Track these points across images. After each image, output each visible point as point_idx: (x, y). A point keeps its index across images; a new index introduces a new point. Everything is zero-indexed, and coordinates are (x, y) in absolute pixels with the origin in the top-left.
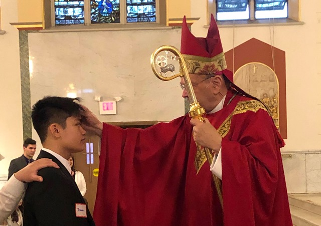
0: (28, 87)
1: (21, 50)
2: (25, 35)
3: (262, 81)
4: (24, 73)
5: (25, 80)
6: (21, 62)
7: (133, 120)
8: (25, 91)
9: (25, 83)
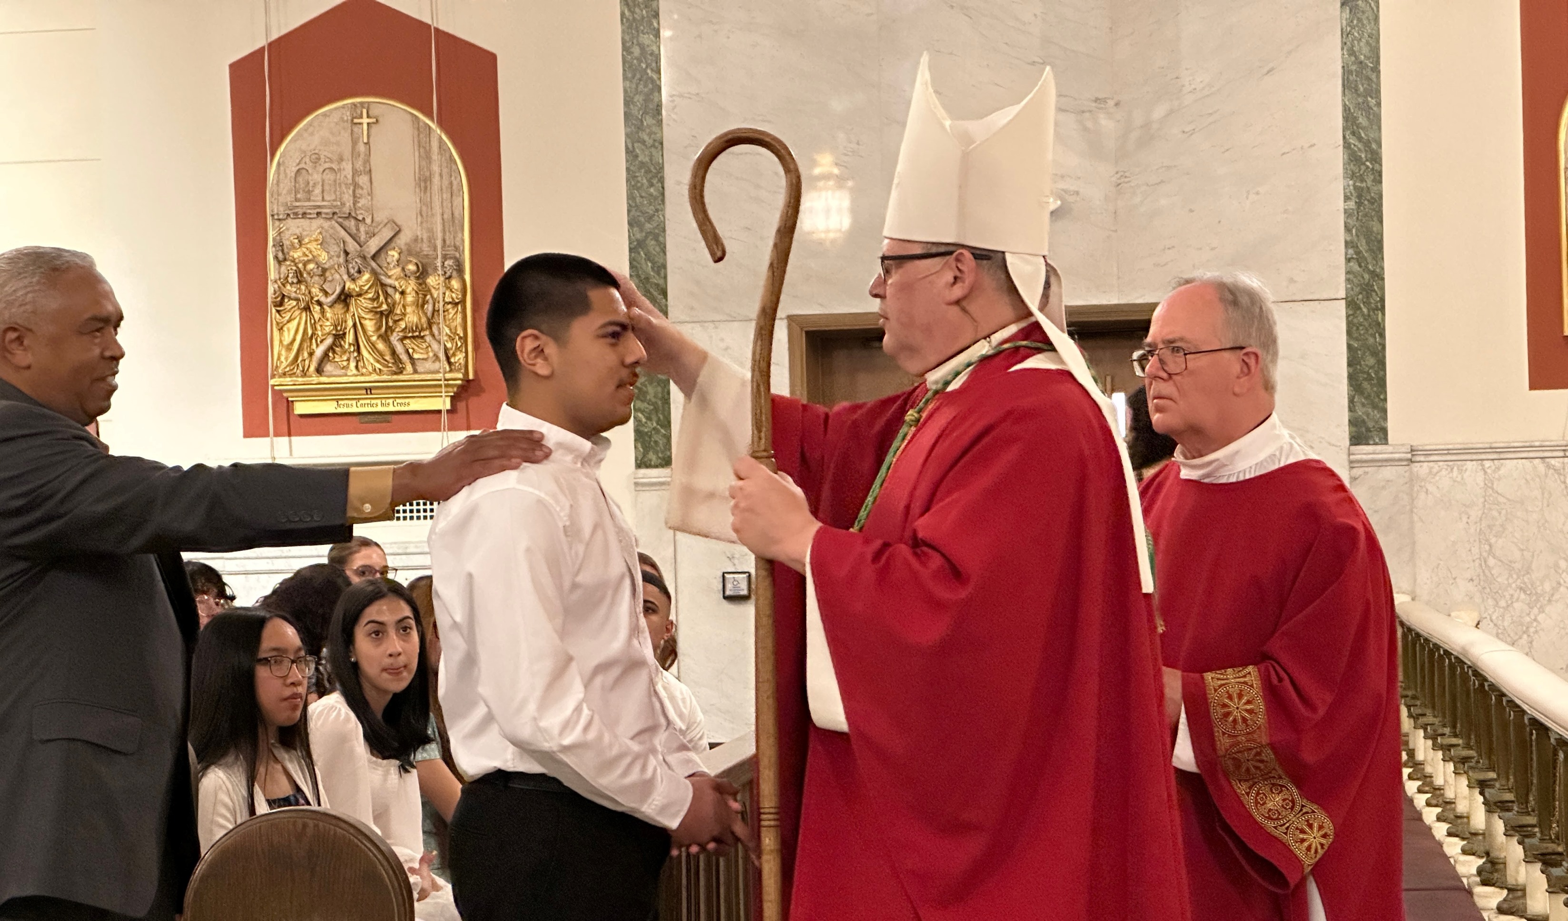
4: (639, 99)
5: (640, 128)
6: (626, 49)
7: (1114, 301)
8: (640, 174)
9: (643, 142)
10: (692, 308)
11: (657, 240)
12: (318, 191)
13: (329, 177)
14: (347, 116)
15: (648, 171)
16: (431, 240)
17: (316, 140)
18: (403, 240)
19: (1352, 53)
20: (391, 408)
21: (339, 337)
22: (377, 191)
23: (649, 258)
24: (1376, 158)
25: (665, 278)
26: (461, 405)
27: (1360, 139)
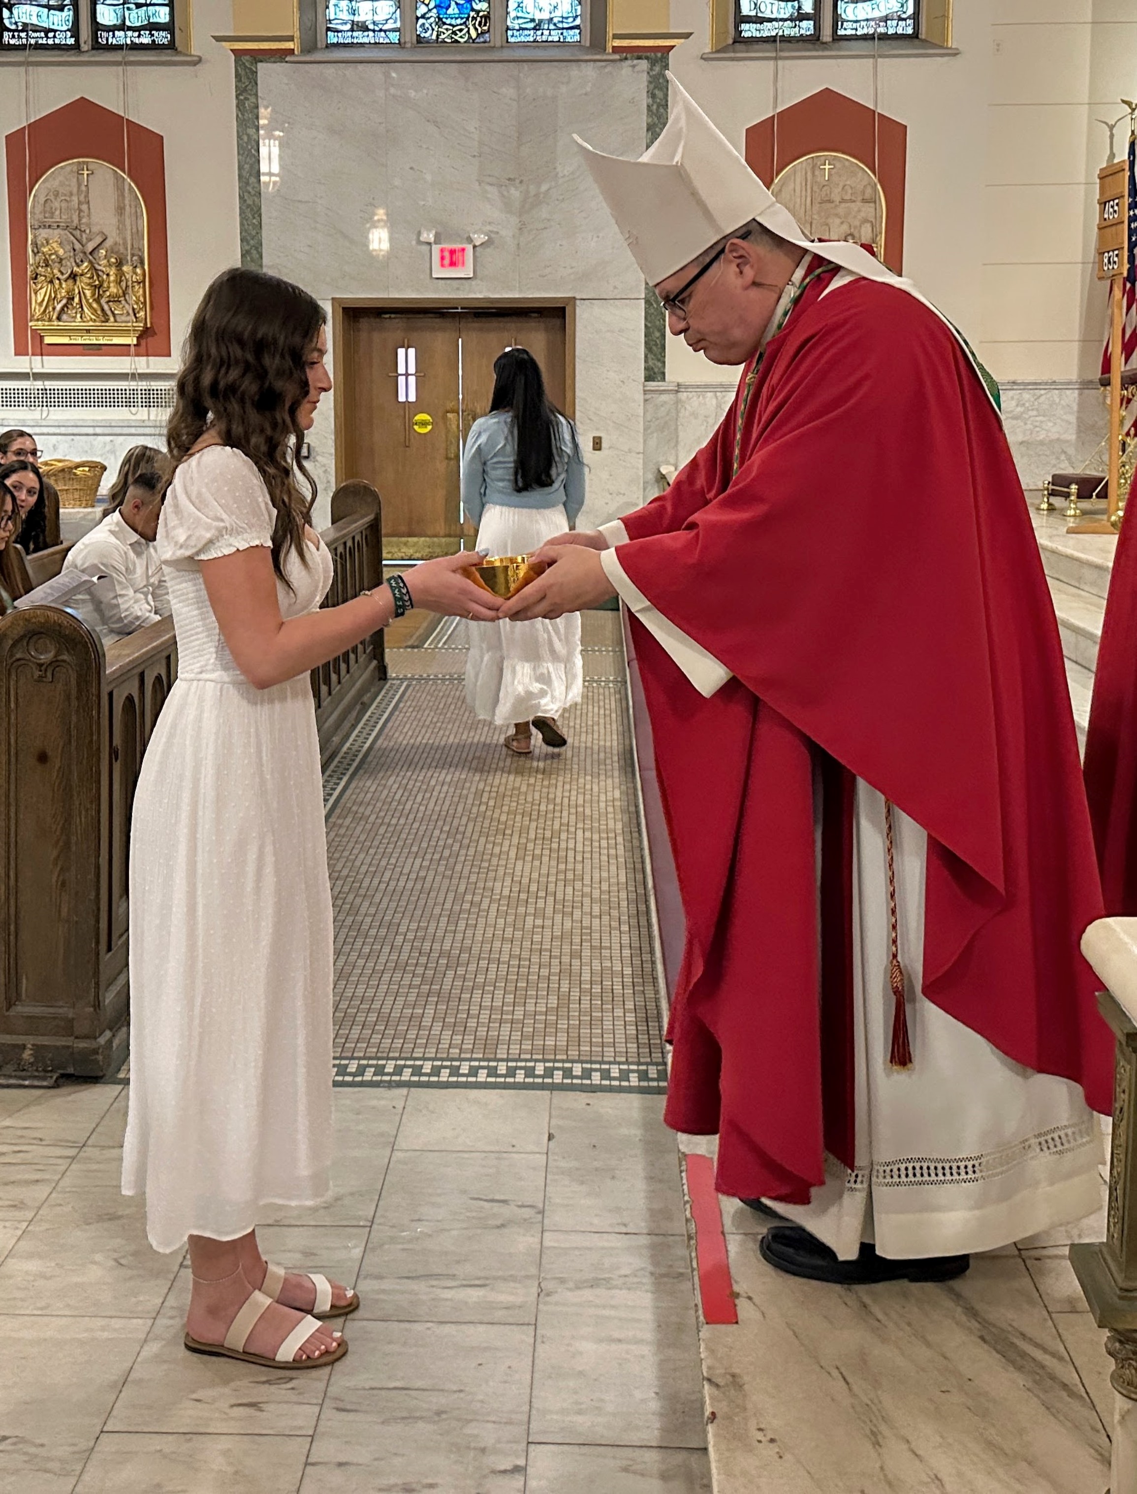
1: (240, 106)
2: (250, 69)
3: (843, 201)
4: (247, 166)
5: (247, 184)
6: (239, 137)
7: (516, 295)
8: (248, 212)
9: (249, 193)
12: (58, 212)
13: (64, 205)
14: (75, 168)
15: (252, 210)
16: (125, 244)
17: (57, 183)
20: (101, 342)
21: (70, 299)
22: (92, 214)
26: (143, 342)
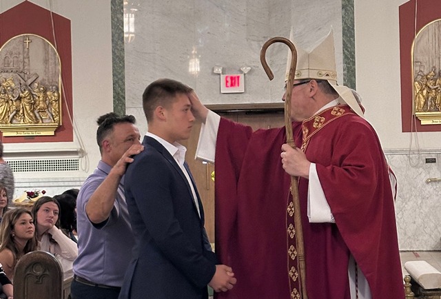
0: (122, 54)
4: (116, 35)
5: (117, 44)
6: (112, 19)
7: (269, 102)
8: (117, 60)
9: (118, 49)
10: (133, 103)
11: (122, 80)
12: (12, 64)
13: (15, 59)
14: (22, 39)
15: (120, 58)
16: (48, 79)
17: (12, 47)
18: (39, 80)
19: (345, 23)
20: (35, 135)
21: (18, 111)
22: (31, 64)
23: (119, 86)
24: (353, 57)
25: (125, 93)
26: (57, 134)
27: (348, 51)
